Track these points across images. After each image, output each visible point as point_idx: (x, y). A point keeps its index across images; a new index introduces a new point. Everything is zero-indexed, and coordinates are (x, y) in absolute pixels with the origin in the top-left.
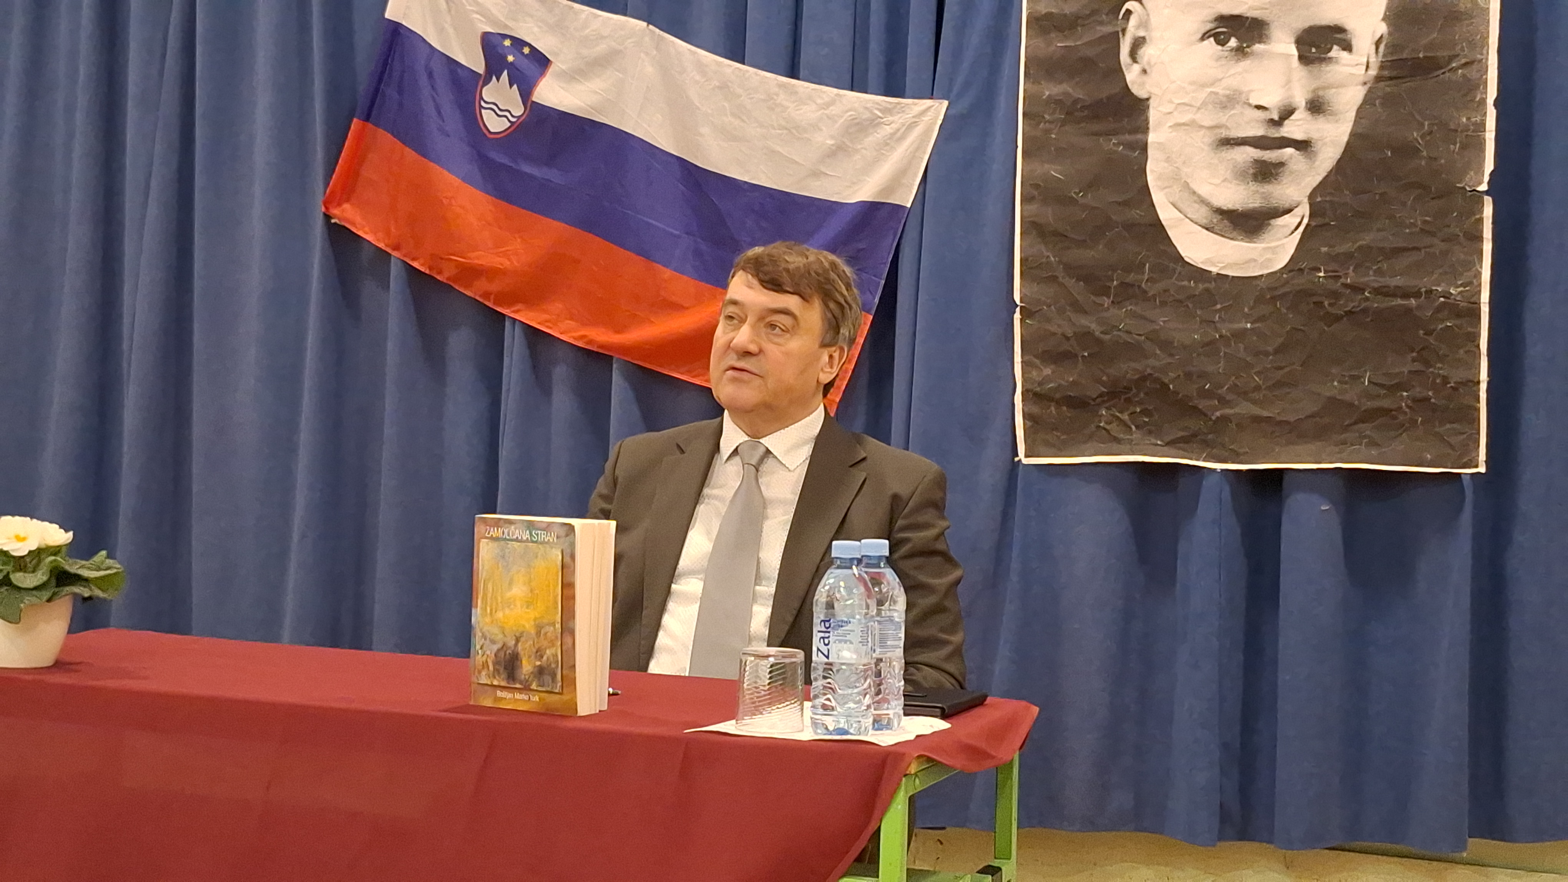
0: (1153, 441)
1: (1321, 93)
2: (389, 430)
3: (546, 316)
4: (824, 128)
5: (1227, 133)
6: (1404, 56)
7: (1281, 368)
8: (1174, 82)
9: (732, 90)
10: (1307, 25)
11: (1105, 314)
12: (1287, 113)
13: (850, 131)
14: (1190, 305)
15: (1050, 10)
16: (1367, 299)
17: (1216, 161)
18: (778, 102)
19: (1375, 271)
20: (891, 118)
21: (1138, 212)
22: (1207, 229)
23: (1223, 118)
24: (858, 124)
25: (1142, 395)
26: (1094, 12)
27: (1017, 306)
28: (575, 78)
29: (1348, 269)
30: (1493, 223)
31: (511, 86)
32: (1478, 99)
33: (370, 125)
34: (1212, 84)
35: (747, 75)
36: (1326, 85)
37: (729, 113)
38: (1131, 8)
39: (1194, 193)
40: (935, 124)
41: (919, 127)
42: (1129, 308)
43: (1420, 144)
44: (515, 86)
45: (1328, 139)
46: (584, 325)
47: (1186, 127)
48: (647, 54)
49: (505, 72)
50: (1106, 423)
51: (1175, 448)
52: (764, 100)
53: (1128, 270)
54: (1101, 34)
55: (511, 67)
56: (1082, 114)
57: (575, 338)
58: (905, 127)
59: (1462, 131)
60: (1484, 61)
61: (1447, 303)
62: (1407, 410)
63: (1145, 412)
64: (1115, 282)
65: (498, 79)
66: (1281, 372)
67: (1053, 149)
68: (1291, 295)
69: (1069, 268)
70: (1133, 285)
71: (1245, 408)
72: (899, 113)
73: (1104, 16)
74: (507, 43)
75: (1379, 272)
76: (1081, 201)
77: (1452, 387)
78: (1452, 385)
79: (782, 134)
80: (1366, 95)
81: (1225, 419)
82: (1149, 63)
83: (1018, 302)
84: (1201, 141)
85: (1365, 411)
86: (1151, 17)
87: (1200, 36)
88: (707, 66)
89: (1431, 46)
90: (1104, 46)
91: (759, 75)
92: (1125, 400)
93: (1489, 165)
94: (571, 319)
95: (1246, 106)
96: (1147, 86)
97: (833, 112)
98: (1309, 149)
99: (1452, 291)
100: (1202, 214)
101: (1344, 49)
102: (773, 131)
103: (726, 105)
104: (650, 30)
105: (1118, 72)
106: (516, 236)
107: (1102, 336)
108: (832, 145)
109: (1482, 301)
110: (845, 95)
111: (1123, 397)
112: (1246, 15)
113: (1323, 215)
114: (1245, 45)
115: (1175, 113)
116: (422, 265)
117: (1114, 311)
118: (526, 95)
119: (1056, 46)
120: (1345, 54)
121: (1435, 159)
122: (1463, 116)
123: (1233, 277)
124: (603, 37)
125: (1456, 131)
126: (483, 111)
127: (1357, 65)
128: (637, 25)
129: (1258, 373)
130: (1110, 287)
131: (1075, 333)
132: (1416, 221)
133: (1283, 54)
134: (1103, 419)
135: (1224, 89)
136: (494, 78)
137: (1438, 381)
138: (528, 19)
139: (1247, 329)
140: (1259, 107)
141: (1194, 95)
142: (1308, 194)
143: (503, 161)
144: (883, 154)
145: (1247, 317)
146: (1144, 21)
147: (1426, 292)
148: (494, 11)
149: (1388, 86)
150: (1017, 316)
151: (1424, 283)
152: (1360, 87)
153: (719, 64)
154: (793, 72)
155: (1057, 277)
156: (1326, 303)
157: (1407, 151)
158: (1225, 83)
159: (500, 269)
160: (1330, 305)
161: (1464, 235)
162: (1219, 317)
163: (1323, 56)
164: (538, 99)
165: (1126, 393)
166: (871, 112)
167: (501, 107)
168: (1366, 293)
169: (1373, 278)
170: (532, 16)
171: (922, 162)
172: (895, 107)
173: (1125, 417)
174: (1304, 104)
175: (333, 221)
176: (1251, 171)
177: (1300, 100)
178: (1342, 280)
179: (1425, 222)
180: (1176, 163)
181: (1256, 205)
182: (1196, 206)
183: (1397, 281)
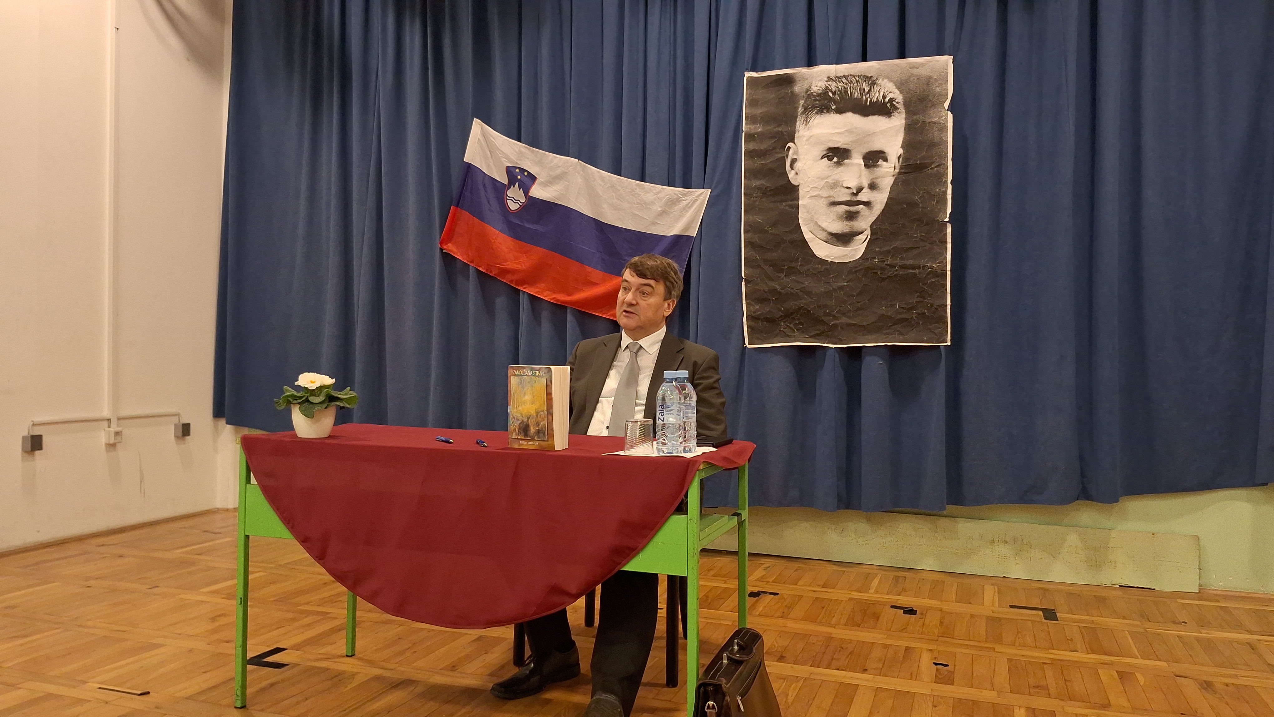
0: (804, 336)
1: (874, 181)
2: (471, 341)
3: (537, 290)
4: (657, 203)
5: (834, 200)
6: (911, 163)
7: (861, 302)
8: (810, 178)
9: (616, 187)
10: (867, 151)
11: (782, 281)
12: (860, 190)
13: (669, 203)
14: (819, 276)
15: (754, 148)
16: (897, 270)
17: (829, 212)
18: (636, 192)
19: (900, 258)
20: (686, 198)
21: (795, 235)
22: (826, 242)
23: (832, 193)
24: (671, 201)
25: (799, 316)
26: (774, 148)
27: (743, 278)
28: (548, 185)
29: (888, 257)
30: (951, 235)
31: (520, 189)
32: (944, 180)
33: (459, 209)
34: (826, 178)
35: (622, 181)
36: (876, 177)
37: (615, 198)
38: (790, 146)
39: (820, 226)
40: (705, 199)
41: (698, 201)
42: (792, 278)
43: (919, 202)
44: (521, 189)
45: (878, 201)
46: (555, 293)
47: (816, 198)
48: (579, 174)
49: (517, 183)
50: (784, 329)
51: (816, 339)
52: (629, 192)
53: (791, 262)
54: (777, 158)
55: (520, 181)
56: (770, 193)
57: (550, 299)
58: (692, 202)
59: (937, 195)
60: (946, 164)
61: (932, 271)
62: (915, 319)
63: (800, 323)
64: (786, 267)
65: (514, 187)
66: (860, 304)
67: (757, 209)
68: (864, 270)
69: (765, 261)
70: (793, 268)
71: (844, 320)
72: (689, 195)
73: (778, 150)
74: (517, 170)
75: (902, 258)
76: (770, 232)
77: (935, 308)
78: (936, 307)
79: (638, 207)
80: (894, 180)
81: (835, 326)
82: (798, 170)
83: (744, 277)
84: (822, 204)
85: (897, 320)
86: (799, 149)
87: (821, 157)
88: (604, 177)
89: (923, 158)
90: (778, 164)
91: (626, 180)
92: (792, 318)
93: (949, 210)
94: (548, 291)
95: (842, 187)
96: (798, 180)
97: (660, 196)
98: (870, 205)
99: (934, 266)
100: (824, 235)
101: (884, 161)
102: (635, 206)
103: (613, 194)
104: (579, 163)
105: (785, 174)
106: (524, 255)
107: (781, 290)
108: (661, 210)
109: (947, 269)
110: (666, 188)
111: (791, 317)
112: (840, 147)
113: (876, 234)
114: (840, 160)
115: (810, 192)
116: (484, 269)
117: (786, 279)
118: (526, 193)
119: (758, 164)
120: (885, 162)
121: (925, 208)
122: (937, 188)
123: (838, 263)
124: (559, 167)
125: (934, 195)
126: (508, 201)
127: (890, 168)
128: (574, 161)
129: (850, 304)
130: (784, 269)
131: (769, 290)
132: (918, 235)
133: (858, 164)
134: (782, 327)
135: (832, 180)
136: (512, 186)
137: (929, 305)
138: (526, 159)
139: (844, 285)
140: (847, 188)
141: (819, 183)
142: (870, 225)
143: (517, 222)
144: (683, 214)
145: (844, 280)
146: (796, 151)
147: (923, 266)
148: (511, 157)
149: (904, 176)
150: (743, 283)
151: (922, 262)
152: (892, 177)
153: (610, 176)
154: (643, 180)
155: (761, 266)
156: (879, 273)
157: (912, 205)
158: (832, 177)
159: (516, 269)
160: (880, 273)
161: (939, 242)
162: (832, 280)
163: (875, 164)
164: (531, 194)
165: (792, 315)
166: (677, 196)
167: (516, 199)
168: (896, 268)
169: (899, 261)
170: (528, 158)
171: (700, 216)
172: (687, 193)
173: (792, 326)
174: (867, 186)
175: (444, 251)
176: (845, 216)
177: (865, 184)
178: (886, 262)
179: (921, 236)
180: (812, 213)
181: (847, 231)
182: (821, 232)
183: (911, 262)
